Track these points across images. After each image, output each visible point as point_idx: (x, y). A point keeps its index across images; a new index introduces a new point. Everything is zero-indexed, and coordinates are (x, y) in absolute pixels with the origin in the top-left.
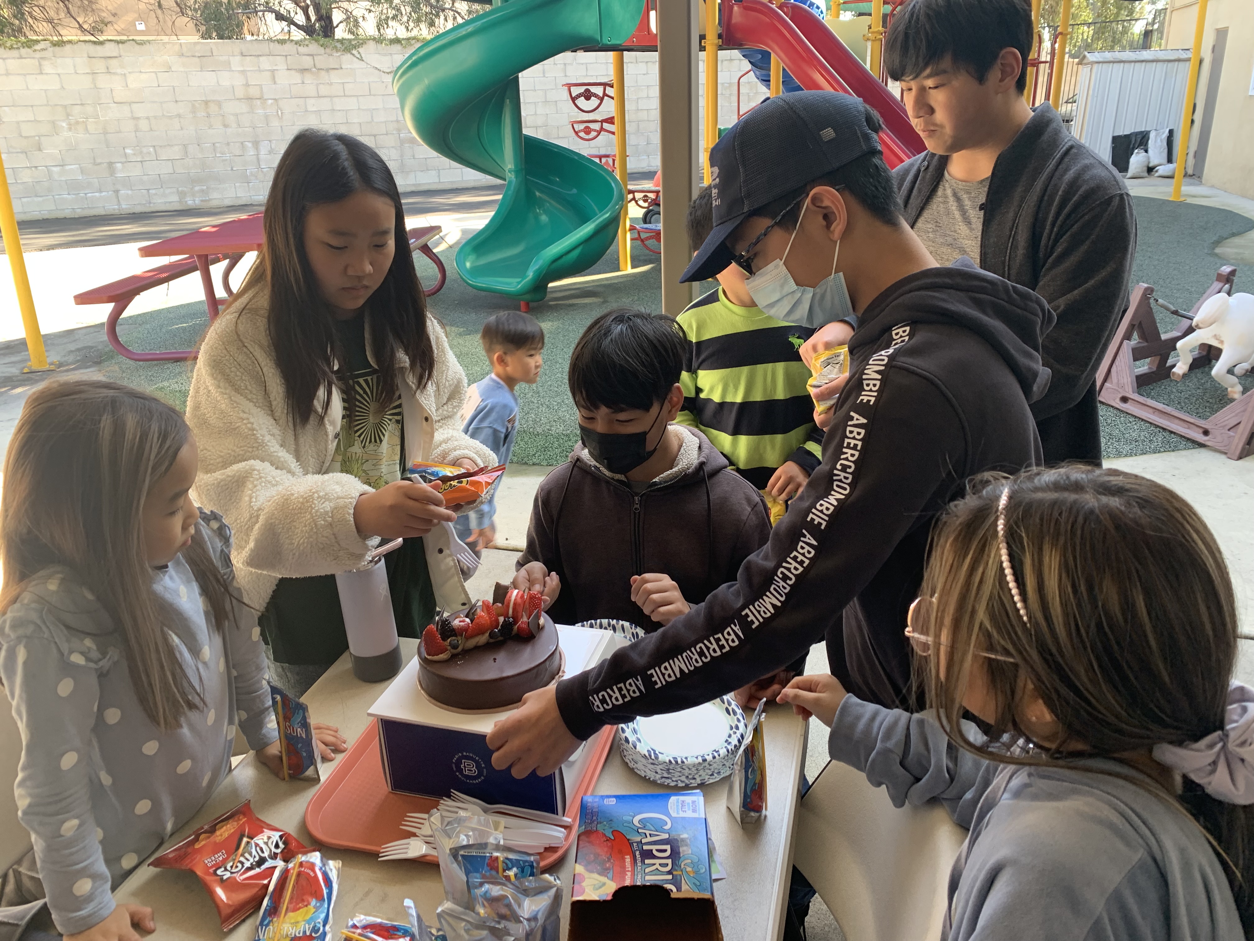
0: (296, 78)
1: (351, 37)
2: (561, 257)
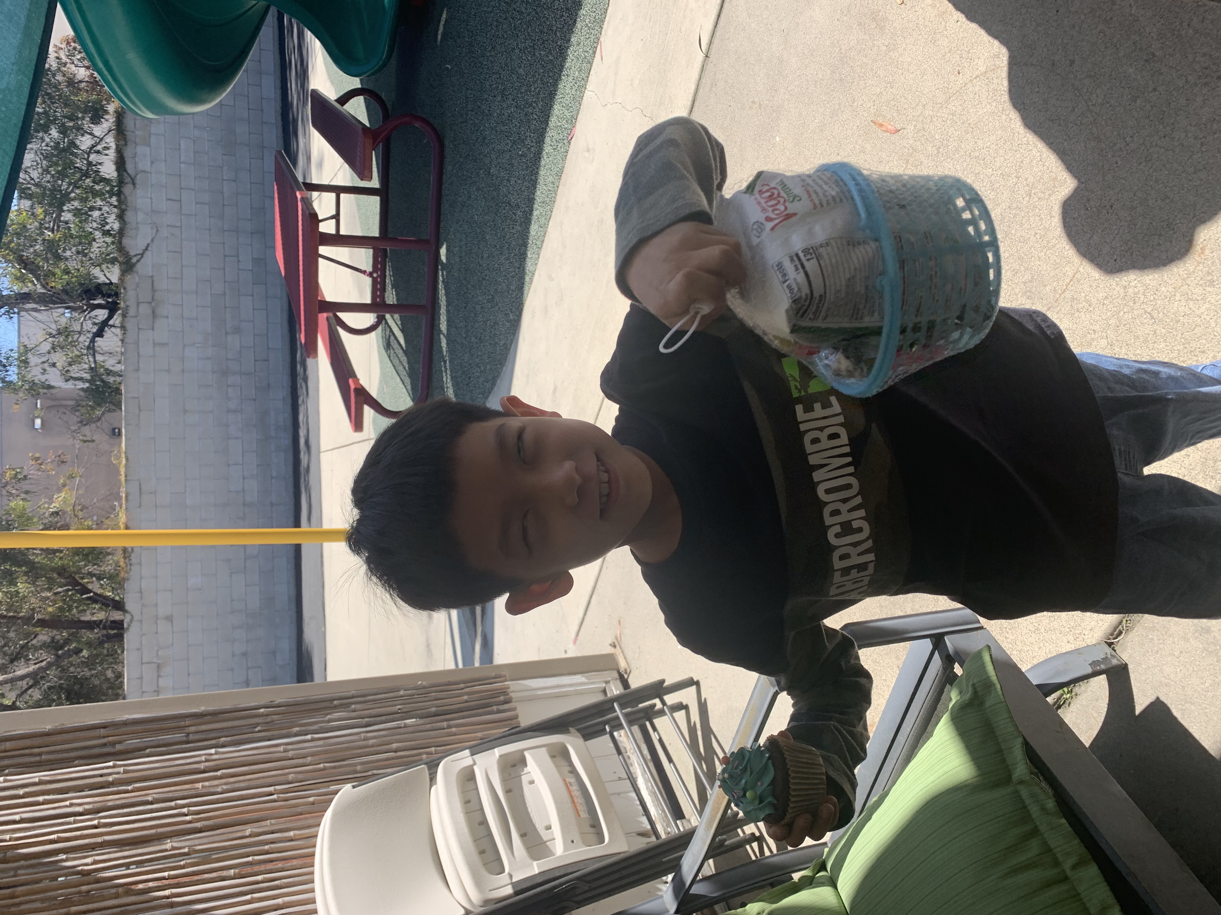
0: (161, 323)
1: (118, 263)
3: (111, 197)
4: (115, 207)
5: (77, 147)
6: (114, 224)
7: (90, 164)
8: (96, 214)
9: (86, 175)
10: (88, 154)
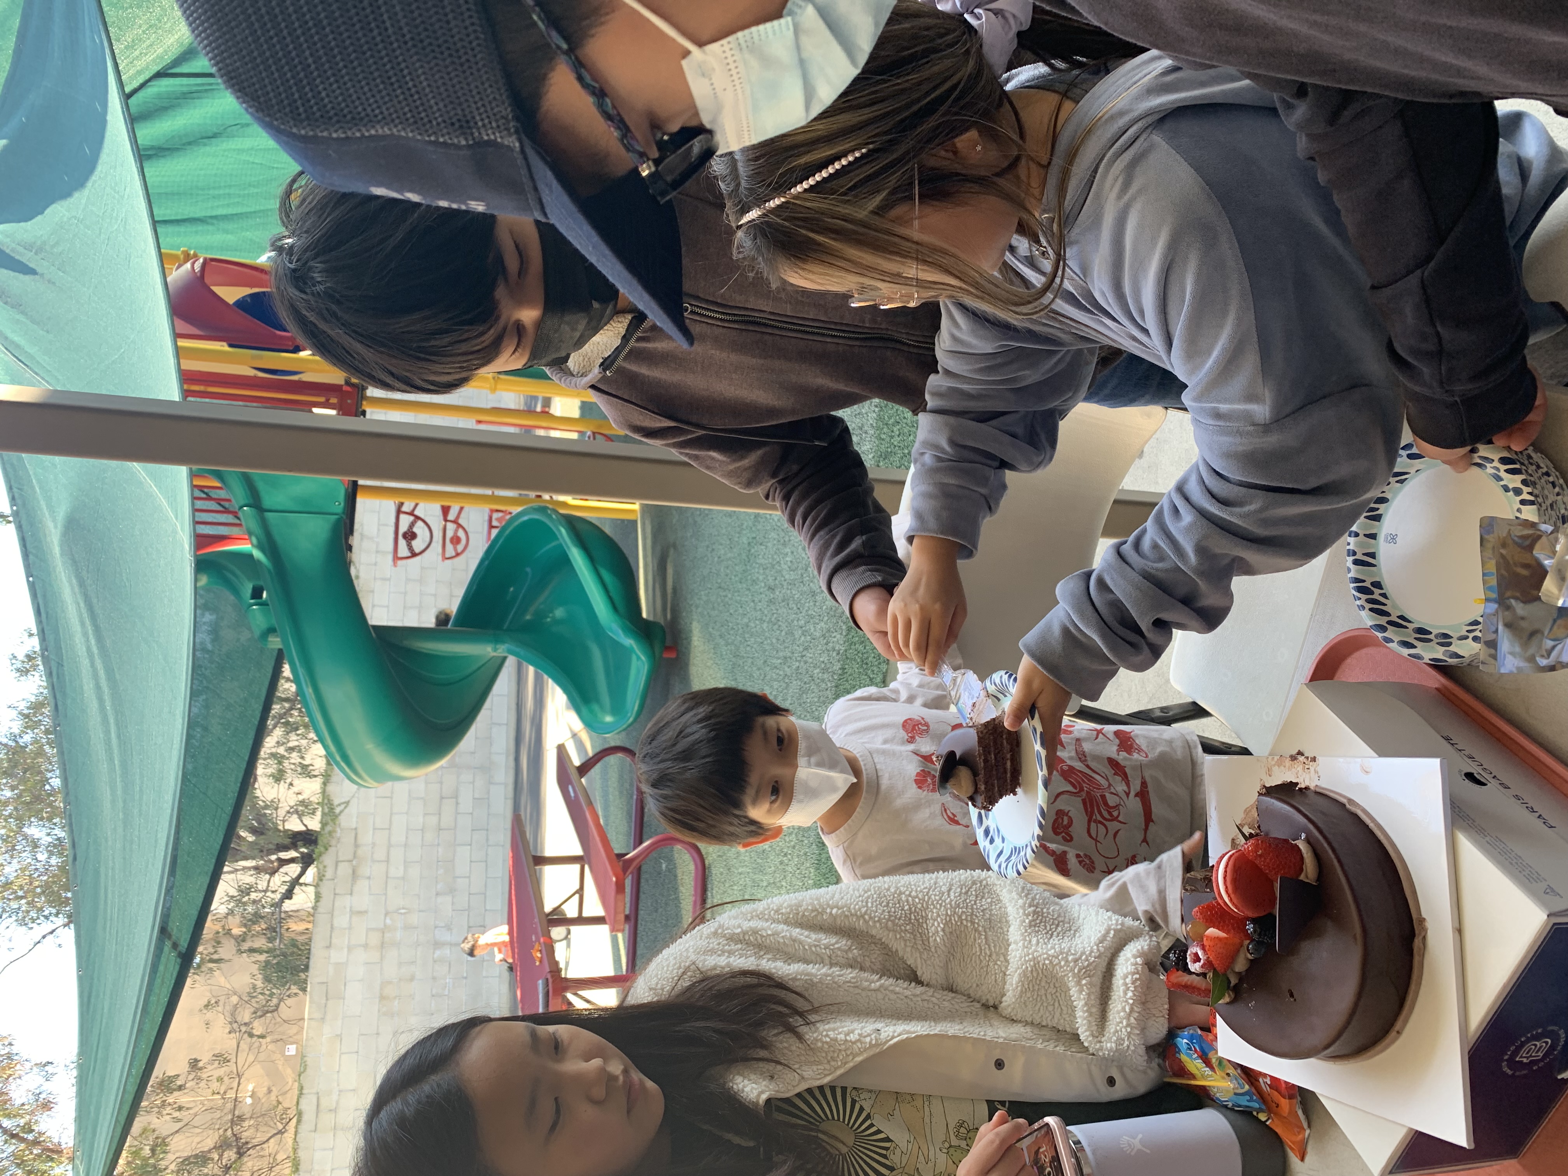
0: (362, 885)
1: (319, 813)
2: (610, 598)
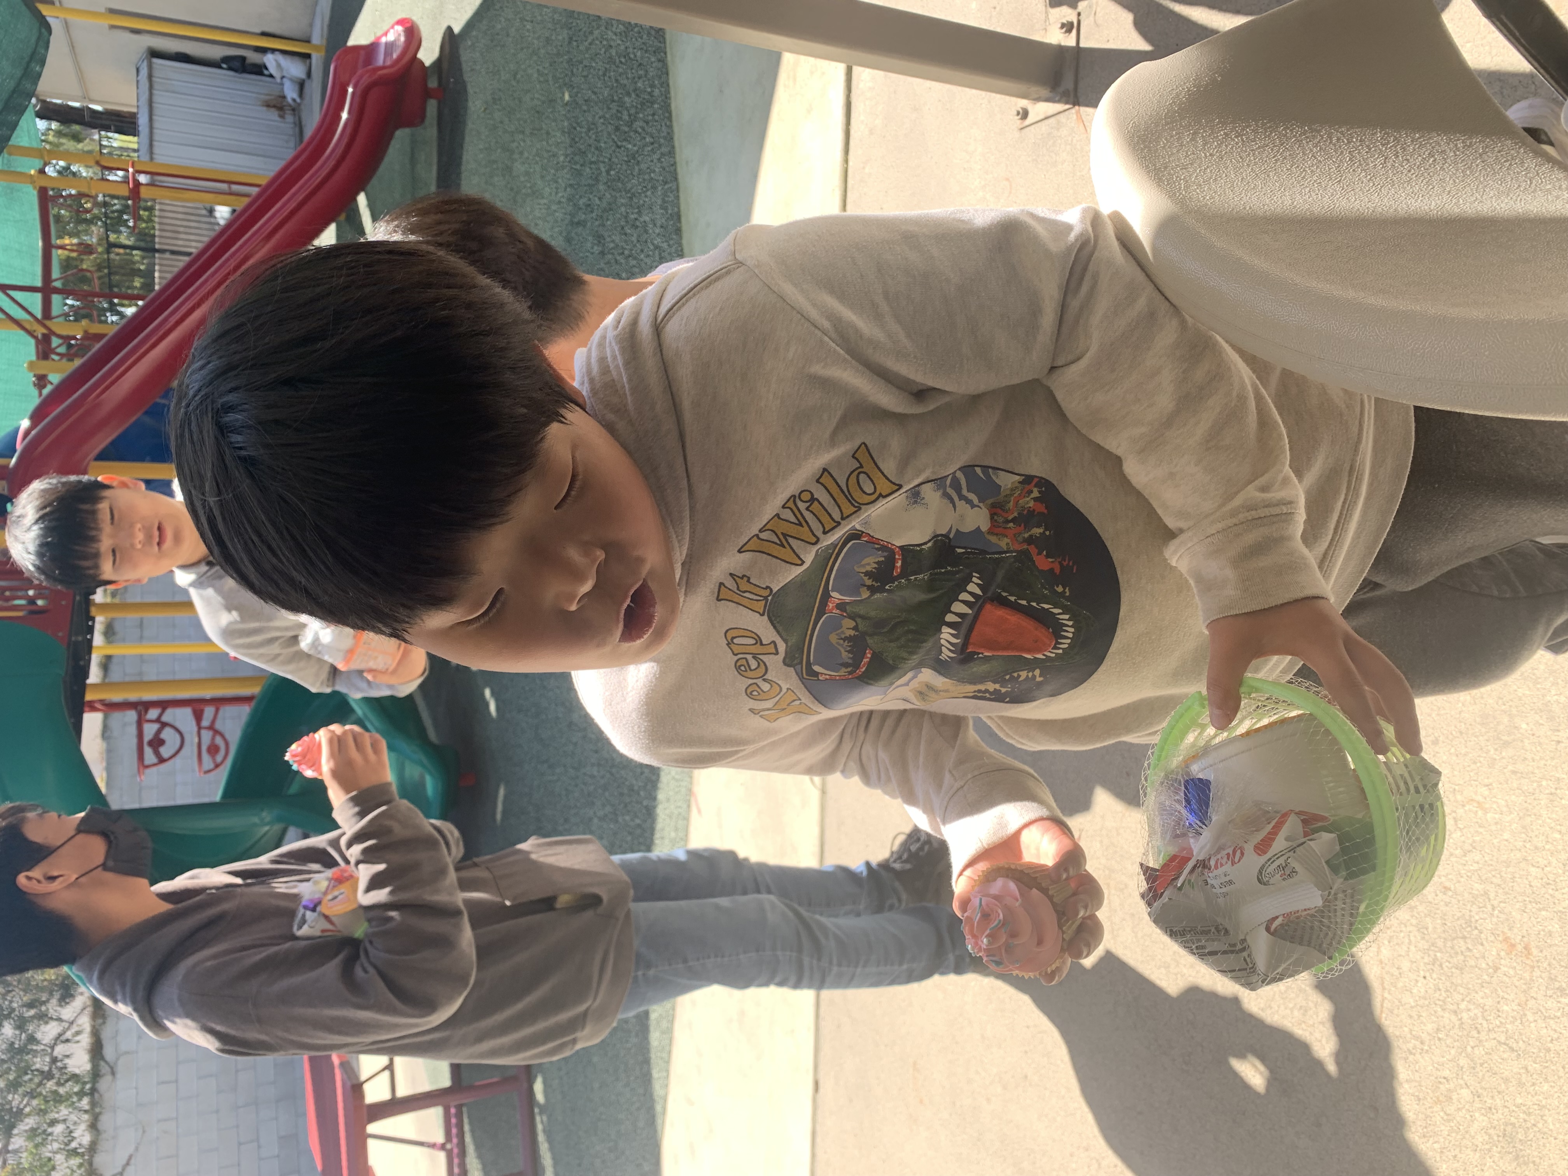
3: (80, 1100)
4: (86, 1112)
5: (38, 1042)
6: (83, 1137)
7: (54, 1060)
8: (59, 1129)
9: (49, 1076)
10: (52, 1048)
